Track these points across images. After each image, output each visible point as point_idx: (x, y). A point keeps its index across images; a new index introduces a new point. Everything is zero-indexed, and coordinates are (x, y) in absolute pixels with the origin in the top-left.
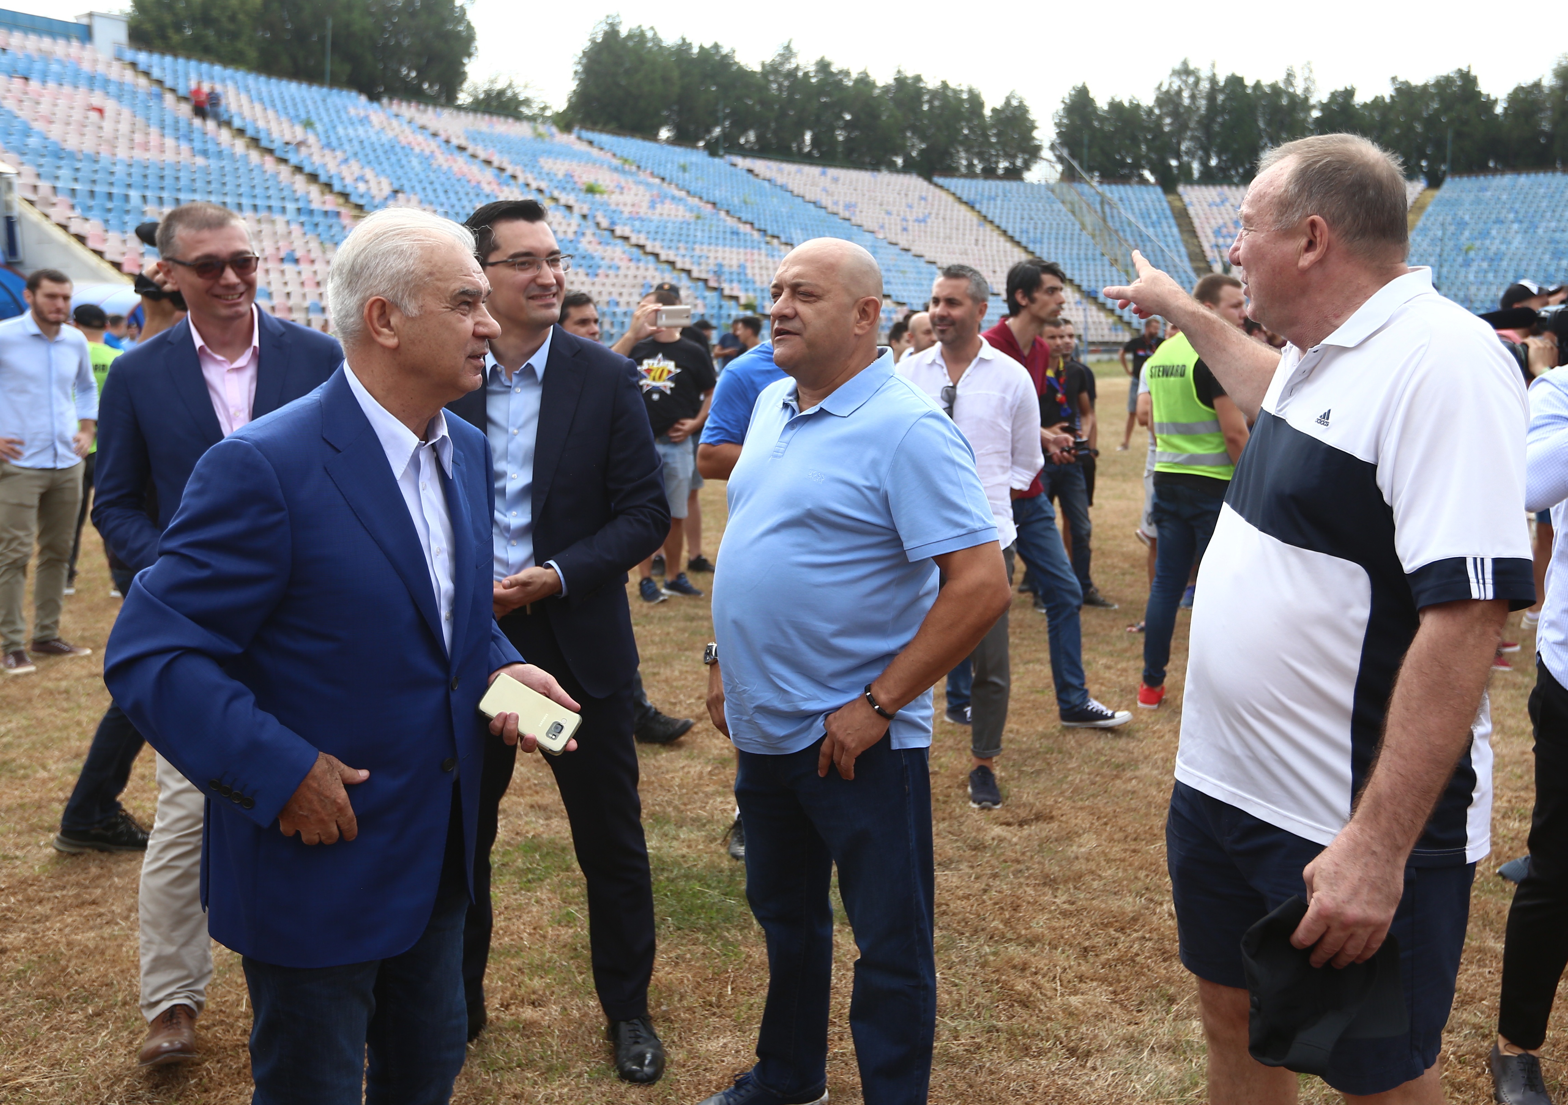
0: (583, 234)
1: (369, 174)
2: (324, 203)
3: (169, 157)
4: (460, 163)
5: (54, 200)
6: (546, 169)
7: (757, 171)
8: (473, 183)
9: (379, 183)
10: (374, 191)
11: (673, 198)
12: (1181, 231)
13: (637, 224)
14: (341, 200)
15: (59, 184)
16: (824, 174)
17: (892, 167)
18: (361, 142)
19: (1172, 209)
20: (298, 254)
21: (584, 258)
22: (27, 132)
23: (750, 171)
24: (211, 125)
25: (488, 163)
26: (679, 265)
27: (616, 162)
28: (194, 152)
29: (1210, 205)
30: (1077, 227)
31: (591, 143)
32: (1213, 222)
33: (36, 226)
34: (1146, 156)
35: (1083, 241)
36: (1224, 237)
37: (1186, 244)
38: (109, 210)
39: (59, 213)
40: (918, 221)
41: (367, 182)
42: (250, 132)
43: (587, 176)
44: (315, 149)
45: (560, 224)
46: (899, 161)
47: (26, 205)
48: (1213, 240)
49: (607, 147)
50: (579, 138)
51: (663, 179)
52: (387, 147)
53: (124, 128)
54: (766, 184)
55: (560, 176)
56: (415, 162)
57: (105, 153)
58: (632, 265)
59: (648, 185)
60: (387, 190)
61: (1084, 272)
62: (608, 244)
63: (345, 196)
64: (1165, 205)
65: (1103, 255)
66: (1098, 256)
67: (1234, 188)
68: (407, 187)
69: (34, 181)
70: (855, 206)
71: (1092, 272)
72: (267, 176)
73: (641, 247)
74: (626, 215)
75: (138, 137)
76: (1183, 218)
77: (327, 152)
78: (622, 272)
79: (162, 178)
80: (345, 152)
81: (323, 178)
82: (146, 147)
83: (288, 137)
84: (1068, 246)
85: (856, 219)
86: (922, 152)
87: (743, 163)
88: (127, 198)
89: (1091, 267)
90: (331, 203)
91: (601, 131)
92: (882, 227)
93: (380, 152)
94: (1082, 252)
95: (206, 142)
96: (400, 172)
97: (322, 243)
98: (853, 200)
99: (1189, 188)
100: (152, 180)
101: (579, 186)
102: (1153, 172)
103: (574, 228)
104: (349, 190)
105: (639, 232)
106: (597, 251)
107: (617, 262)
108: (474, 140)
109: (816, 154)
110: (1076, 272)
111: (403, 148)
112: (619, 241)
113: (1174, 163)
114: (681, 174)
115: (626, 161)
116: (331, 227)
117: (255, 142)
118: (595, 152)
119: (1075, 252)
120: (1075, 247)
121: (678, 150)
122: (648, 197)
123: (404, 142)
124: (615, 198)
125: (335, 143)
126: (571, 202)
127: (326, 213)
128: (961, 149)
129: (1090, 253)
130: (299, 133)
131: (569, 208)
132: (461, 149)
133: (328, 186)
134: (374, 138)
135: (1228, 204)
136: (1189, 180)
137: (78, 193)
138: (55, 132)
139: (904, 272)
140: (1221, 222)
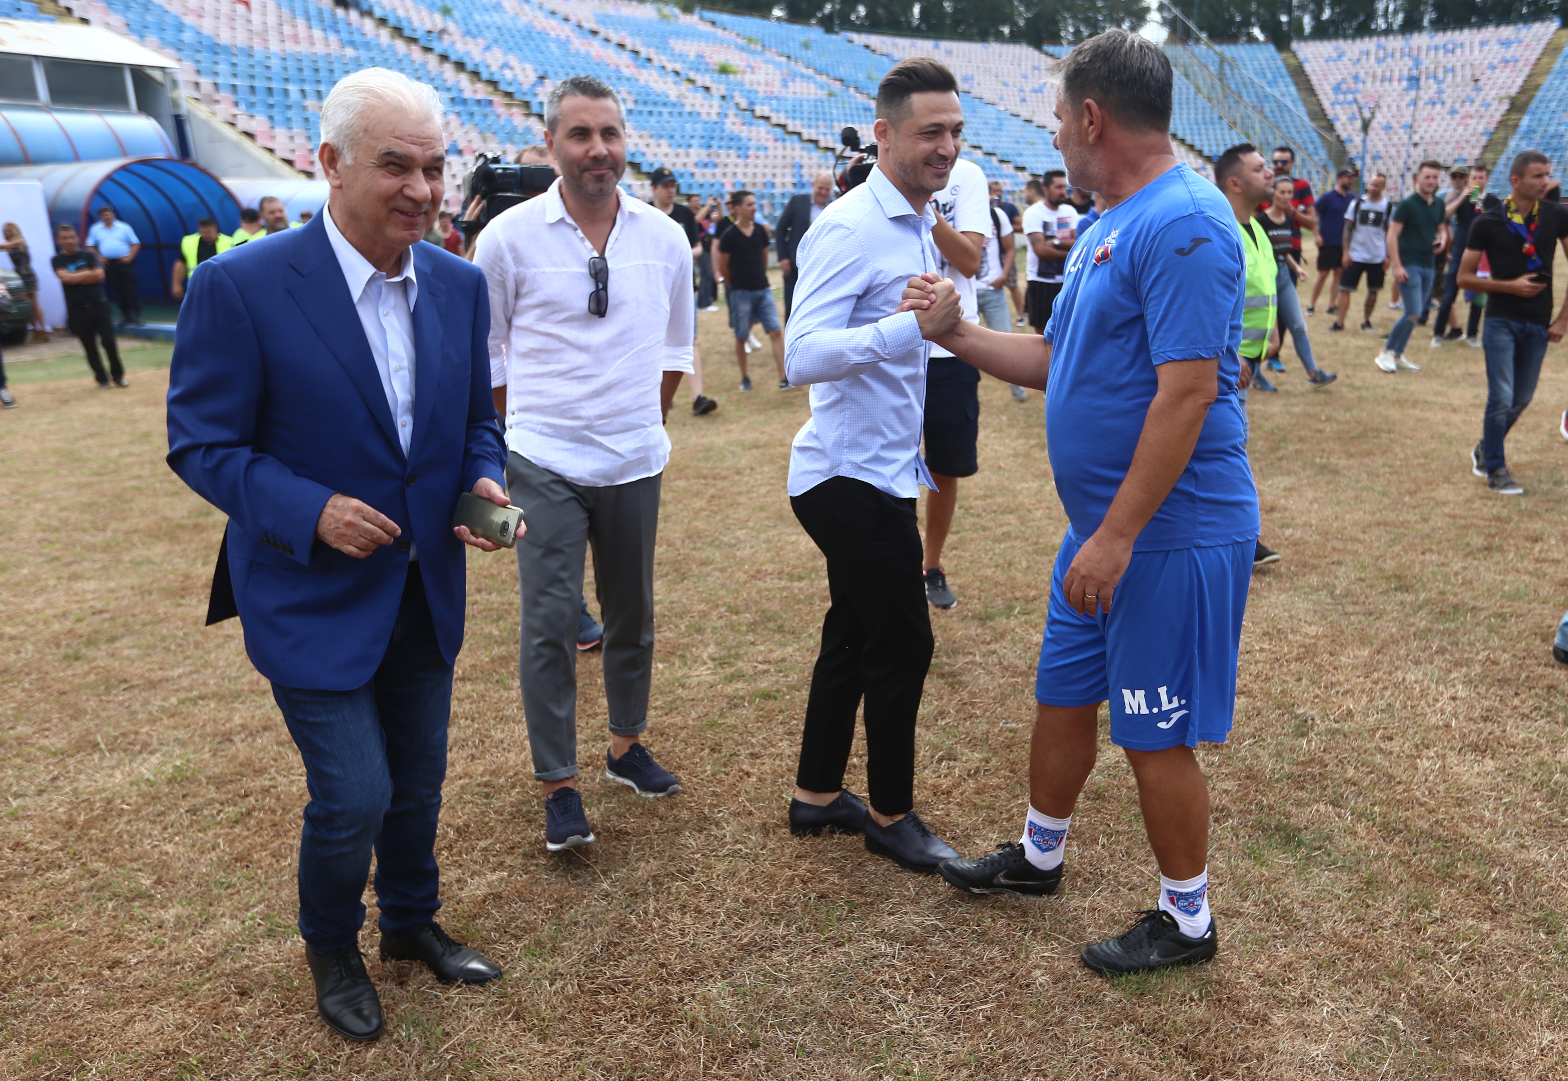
0: (726, 115)
1: (513, 60)
2: (475, 92)
3: (320, 49)
4: (595, 47)
5: (217, 97)
6: (677, 51)
7: (873, 46)
8: (613, 67)
9: (524, 70)
10: (521, 78)
11: (803, 76)
12: (1299, 90)
13: (774, 102)
14: (490, 89)
15: (220, 80)
16: (937, 47)
17: (1000, 38)
18: (499, 29)
19: (1287, 66)
20: (462, 145)
21: (732, 139)
22: (180, 27)
23: (867, 47)
24: (354, 15)
25: (621, 46)
26: (822, 144)
27: (740, 41)
28: (343, 44)
29: (1327, 61)
30: (1192, 90)
31: (713, 23)
32: (1331, 78)
33: (206, 124)
34: (1256, 14)
35: (1200, 105)
36: (1345, 93)
37: (1305, 102)
38: (271, 106)
39: (225, 109)
40: (1035, 91)
41: (511, 68)
42: (392, 21)
43: (718, 57)
44: (457, 37)
45: (702, 105)
46: (1006, 30)
47: (193, 102)
48: (1333, 97)
49: (729, 26)
50: (702, 18)
51: (789, 57)
52: (524, 33)
53: (272, 20)
54: (885, 59)
55: (692, 57)
56: (553, 47)
57: (258, 47)
58: (779, 144)
59: (774, 63)
60: (533, 77)
61: (1204, 137)
62: (751, 124)
63: (493, 83)
64: (1280, 63)
65: (1220, 118)
66: (1216, 120)
67: (1350, 42)
68: (551, 73)
69: (194, 78)
70: (972, 78)
71: (1212, 137)
72: (417, 66)
73: (783, 126)
74: (761, 95)
75: (287, 30)
76: (1299, 75)
77: (469, 39)
78: (770, 152)
79: (317, 70)
80: (485, 39)
81: (470, 67)
82: (296, 39)
83: (429, 26)
84: (1185, 111)
85: (976, 92)
86: (1028, 20)
87: (860, 39)
88: (286, 92)
89: (1211, 132)
90: (482, 91)
91: (721, 10)
92: (1002, 99)
93: (518, 38)
94: (1200, 116)
95: (351, 33)
96: (541, 57)
97: (481, 133)
98: (970, 73)
99: (1303, 44)
100: (307, 73)
101: (711, 66)
102: (1263, 30)
103: (715, 110)
104: (496, 78)
105: (778, 111)
106: (744, 132)
107: (763, 142)
108: (604, 23)
109: (923, 27)
110: (1196, 137)
111: (539, 33)
112: (761, 121)
113: (1284, 18)
114: (804, 52)
115: (750, 40)
116: (486, 116)
117: (398, 31)
118: (719, 32)
119: (1192, 116)
120: (1192, 111)
121: (796, 28)
122: (778, 77)
123: (539, 28)
124: (748, 77)
125: (474, 30)
126: (708, 84)
127: (479, 102)
128: (1067, 15)
129: (1208, 116)
130: (438, 21)
131: (707, 89)
132: (594, 33)
133: (475, 74)
134: (510, 24)
135: (1345, 59)
136: (1300, 34)
137: (239, 89)
138: (207, 26)
139: (1033, 144)
140: (1339, 77)
